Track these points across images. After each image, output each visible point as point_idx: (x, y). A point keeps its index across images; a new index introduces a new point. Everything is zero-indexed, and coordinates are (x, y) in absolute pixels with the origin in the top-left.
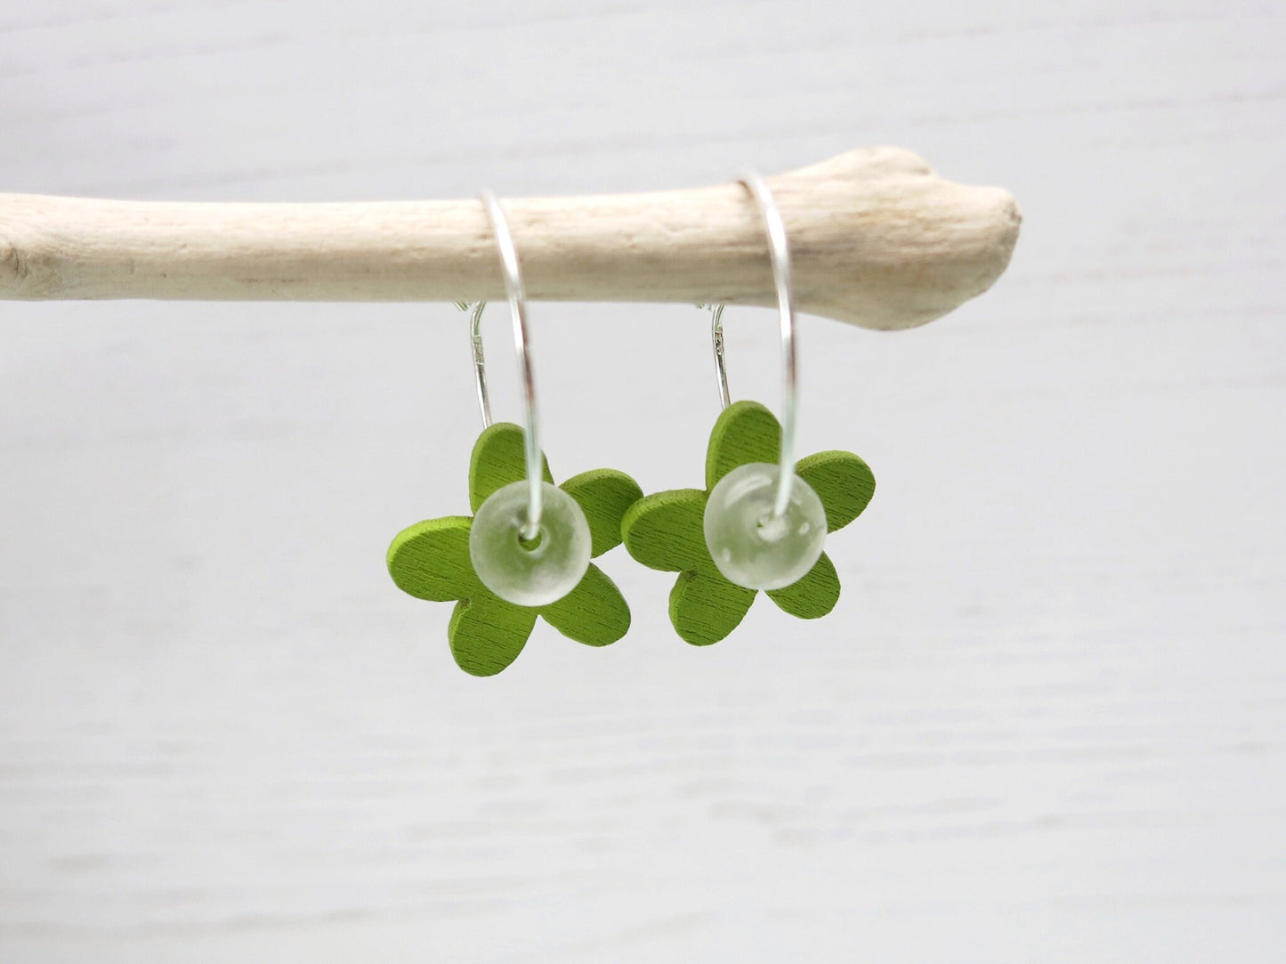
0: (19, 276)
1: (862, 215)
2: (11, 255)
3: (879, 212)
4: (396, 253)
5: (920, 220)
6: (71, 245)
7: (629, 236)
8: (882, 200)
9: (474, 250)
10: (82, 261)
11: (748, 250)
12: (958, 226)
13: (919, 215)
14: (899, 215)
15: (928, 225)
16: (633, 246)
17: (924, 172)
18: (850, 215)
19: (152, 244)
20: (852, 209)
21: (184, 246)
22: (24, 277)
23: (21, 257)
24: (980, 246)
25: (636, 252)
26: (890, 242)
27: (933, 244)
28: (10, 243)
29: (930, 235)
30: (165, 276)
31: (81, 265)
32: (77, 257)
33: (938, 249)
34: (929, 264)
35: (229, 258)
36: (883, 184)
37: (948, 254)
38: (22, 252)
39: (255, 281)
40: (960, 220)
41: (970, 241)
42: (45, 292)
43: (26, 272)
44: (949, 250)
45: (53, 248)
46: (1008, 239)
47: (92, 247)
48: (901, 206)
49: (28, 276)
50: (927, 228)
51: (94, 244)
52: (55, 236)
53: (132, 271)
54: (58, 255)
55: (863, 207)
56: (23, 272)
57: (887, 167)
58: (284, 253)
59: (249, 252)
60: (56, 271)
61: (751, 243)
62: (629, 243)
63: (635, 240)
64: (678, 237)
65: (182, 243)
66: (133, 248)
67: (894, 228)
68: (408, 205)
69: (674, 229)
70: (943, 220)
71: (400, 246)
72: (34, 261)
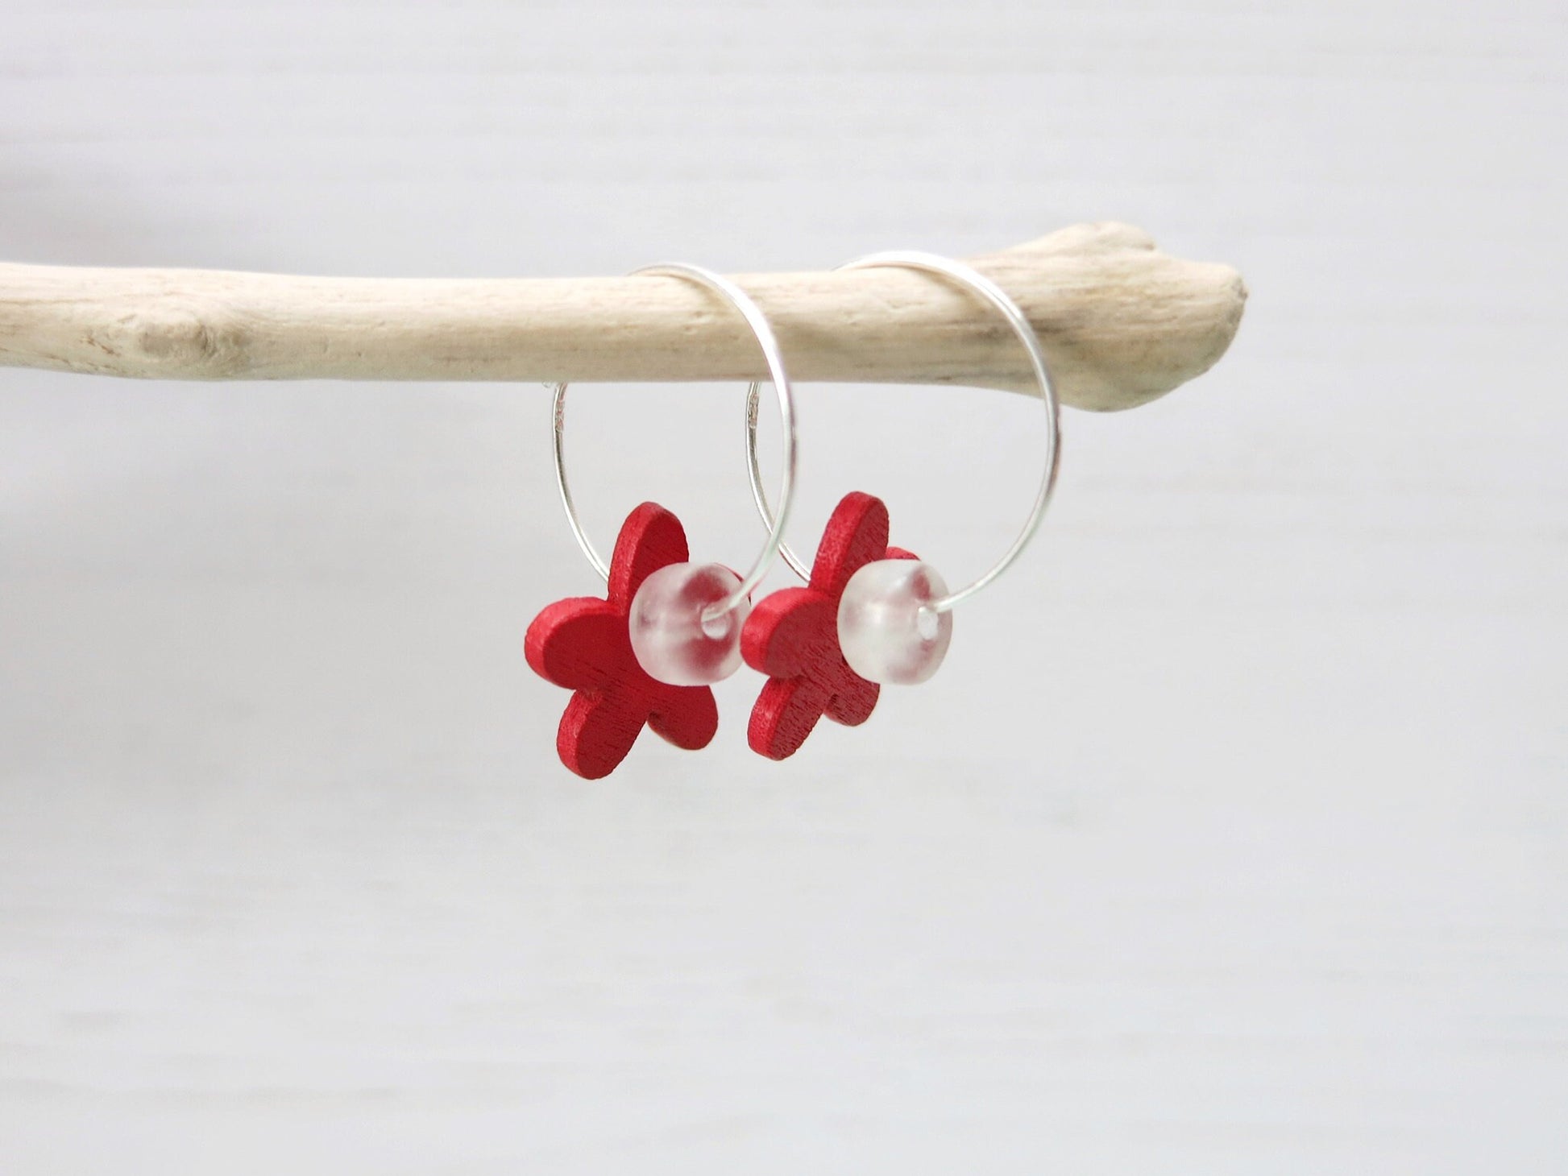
0: (206, 355)
1: (1089, 291)
2: (200, 333)
3: (1109, 288)
4: (606, 330)
5: (1149, 297)
6: (263, 323)
7: (849, 313)
8: (1110, 276)
9: (688, 328)
10: (273, 339)
11: (972, 328)
12: (1187, 303)
13: (1149, 292)
14: (1127, 291)
15: (1157, 302)
16: (854, 324)
17: (1150, 247)
18: (1078, 292)
19: (348, 322)
20: (1079, 285)
21: (382, 324)
22: (211, 355)
23: (211, 335)
24: (1209, 323)
25: (856, 329)
26: (1118, 319)
27: (1161, 321)
28: (199, 321)
29: (1159, 313)
30: (360, 355)
31: (272, 343)
32: (268, 335)
33: (1166, 327)
34: (1158, 341)
35: (431, 336)
36: (1110, 259)
37: (1177, 331)
38: (212, 329)
39: (455, 359)
40: (1191, 297)
41: (1198, 319)
42: (230, 373)
43: (214, 351)
44: (1177, 327)
45: (243, 325)
46: (1235, 316)
47: (284, 324)
48: (1130, 282)
49: (216, 355)
50: (1155, 306)
51: (285, 322)
52: (244, 313)
53: (325, 350)
54: (248, 333)
55: (1091, 283)
56: (210, 351)
57: (1112, 243)
58: (489, 331)
59: (452, 329)
60: (245, 350)
61: (975, 321)
62: (850, 321)
63: (857, 318)
64: (900, 314)
65: (379, 321)
66: (328, 326)
67: (1123, 304)
68: (615, 281)
69: (895, 307)
70: (1171, 297)
71: (613, 323)
72: (224, 339)
